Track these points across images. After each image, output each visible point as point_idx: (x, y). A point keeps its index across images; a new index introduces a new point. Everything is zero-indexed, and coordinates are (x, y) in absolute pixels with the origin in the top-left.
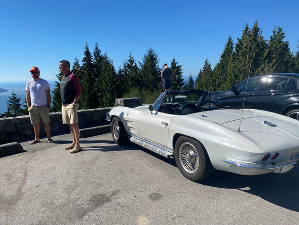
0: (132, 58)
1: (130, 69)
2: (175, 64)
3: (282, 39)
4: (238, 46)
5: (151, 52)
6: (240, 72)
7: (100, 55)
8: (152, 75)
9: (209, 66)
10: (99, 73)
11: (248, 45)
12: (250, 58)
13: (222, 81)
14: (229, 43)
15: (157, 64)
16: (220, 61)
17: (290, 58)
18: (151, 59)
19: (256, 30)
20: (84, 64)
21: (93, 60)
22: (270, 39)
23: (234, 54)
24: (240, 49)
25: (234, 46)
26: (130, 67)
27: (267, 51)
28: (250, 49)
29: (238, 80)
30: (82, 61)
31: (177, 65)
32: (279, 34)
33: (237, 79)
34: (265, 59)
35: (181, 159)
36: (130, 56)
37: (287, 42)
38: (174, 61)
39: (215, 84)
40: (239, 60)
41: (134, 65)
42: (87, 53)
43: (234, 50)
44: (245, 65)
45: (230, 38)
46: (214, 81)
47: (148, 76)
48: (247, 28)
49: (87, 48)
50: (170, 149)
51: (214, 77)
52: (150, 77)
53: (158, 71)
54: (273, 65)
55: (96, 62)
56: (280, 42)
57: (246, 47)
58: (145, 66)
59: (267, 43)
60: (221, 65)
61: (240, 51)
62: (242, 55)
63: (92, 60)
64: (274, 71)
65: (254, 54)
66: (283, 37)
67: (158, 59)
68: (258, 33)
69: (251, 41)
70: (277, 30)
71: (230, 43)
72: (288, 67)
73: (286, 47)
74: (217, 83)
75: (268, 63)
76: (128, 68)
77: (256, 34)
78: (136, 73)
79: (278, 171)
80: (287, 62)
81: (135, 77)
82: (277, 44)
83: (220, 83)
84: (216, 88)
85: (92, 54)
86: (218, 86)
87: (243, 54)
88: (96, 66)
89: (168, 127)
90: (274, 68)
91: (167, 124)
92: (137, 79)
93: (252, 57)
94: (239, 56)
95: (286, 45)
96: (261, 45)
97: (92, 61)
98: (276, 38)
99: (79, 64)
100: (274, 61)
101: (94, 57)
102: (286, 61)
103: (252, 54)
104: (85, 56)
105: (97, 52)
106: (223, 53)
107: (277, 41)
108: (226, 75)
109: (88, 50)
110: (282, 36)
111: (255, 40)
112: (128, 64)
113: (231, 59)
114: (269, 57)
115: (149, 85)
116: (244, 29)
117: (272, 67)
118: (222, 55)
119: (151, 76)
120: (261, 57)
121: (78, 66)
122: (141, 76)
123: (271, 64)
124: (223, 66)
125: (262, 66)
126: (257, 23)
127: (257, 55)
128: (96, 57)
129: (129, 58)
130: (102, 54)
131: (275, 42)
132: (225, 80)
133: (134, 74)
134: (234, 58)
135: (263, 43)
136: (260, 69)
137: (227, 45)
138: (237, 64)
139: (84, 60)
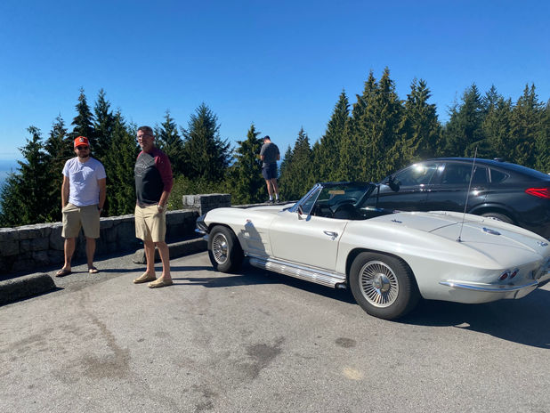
0: (171, 120)
1: (166, 140)
2: (255, 135)
3: (425, 99)
4: (357, 108)
5: (204, 111)
6: (362, 153)
7: (108, 113)
8: (208, 153)
9: (307, 139)
10: (106, 147)
11: (374, 107)
12: (378, 129)
13: (331, 168)
14: (341, 102)
15: (216, 134)
16: (327, 132)
17: (438, 132)
18: (205, 124)
19: (387, 83)
20: (76, 130)
21: (95, 122)
22: (406, 99)
23: (351, 122)
24: (361, 114)
25: (351, 108)
26: (167, 136)
27: (404, 118)
28: (378, 114)
29: (358, 167)
30: (73, 123)
31: (258, 137)
32: (420, 91)
33: (356, 165)
34: (402, 132)
35: (362, 288)
36: (167, 117)
37: (434, 105)
38: (253, 130)
39: (318, 172)
40: (360, 131)
41: (173, 134)
42: (83, 108)
43: (351, 114)
44: (369, 141)
45: (344, 94)
46: (317, 167)
47: (200, 155)
48: (372, 79)
49: (82, 98)
50: (340, 274)
51: (316, 160)
52: (203, 157)
53: (218, 146)
54: (415, 143)
55: (99, 126)
56: (423, 104)
57: (370, 111)
58: (194, 136)
59: (403, 104)
60: (328, 140)
61: (361, 117)
62: (365, 125)
63: (92, 121)
64: (415, 151)
65: (384, 122)
66: (428, 97)
67: (218, 123)
68: (390, 88)
69: (378, 101)
70: (418, 85)
71: (343, 102)
72: (436, 147)
73: (431, 112)
74: (322, 171)
75: (407, 138)
76: (163, 138)
77: (387, 90)
78: (179, 149)
79: (511, 296)
80: (435, 138)
81: (177, 156)
82: (418, 108)
83: (327, 171)
84: (321, 179)
85: (93, 111)
86: (324, 176)
87: (367, 123)
88: (98, 133)
89: (337, 239)
90: (416, 147)
91: (335, 235)
92: (180, 160)
93: (380, 128)
94: (359, 125)
95: (432, 109)
96: (395, 107)
97: (92, 124)
98: (417, 98)
99: (64, 127)
100: (416, 135)
101: (95, 117)
102: (433, 136)
103: (382, 122)
104: (77, 114)
105: (102, 108)
106: (331, 119)
107: (419, 102)
108: (338, 156)
109: (84, 102)
110: (426, 95)
111: (386, 100)
112: (163, 132)
113: (346, 130)
114: (408, 129)
115: (203, 171)
116: (367, 80)
117: (413, 145)
118: (331, 123)
119: (205, 154)
120: (396, 127)
121: (63, 132)
122: (186, 153)
123: (411, 141)
124: (332, 142)
125: (398, 143)
126: (387, 72)
127: (390, 124)
128: (99, 115)
129: (165, 121)
130: (112, 110)
131: (415, 104)
132: (336, 165)
133: (174, 151)
134: (351, 128)
135: (398, 104)
136: (394, 148)
137: (339, 106)
138: (357, 139)
139: (76, 121)
